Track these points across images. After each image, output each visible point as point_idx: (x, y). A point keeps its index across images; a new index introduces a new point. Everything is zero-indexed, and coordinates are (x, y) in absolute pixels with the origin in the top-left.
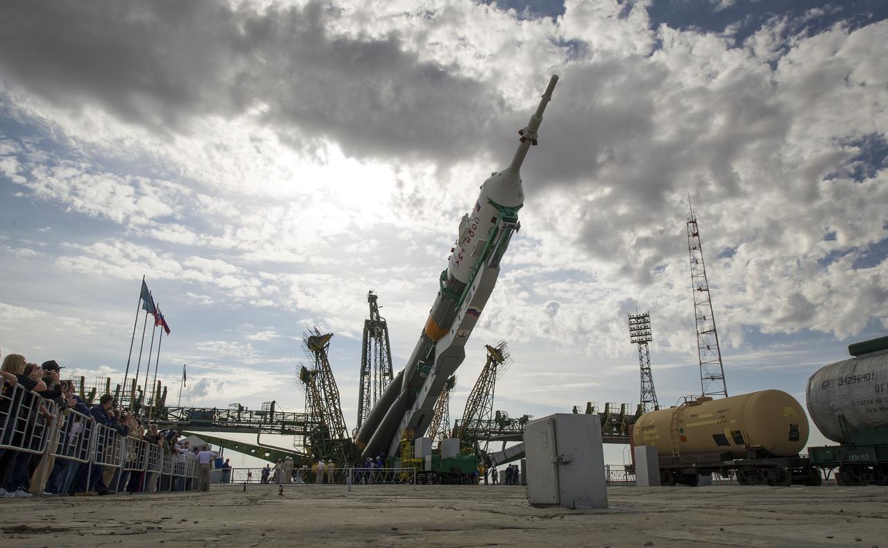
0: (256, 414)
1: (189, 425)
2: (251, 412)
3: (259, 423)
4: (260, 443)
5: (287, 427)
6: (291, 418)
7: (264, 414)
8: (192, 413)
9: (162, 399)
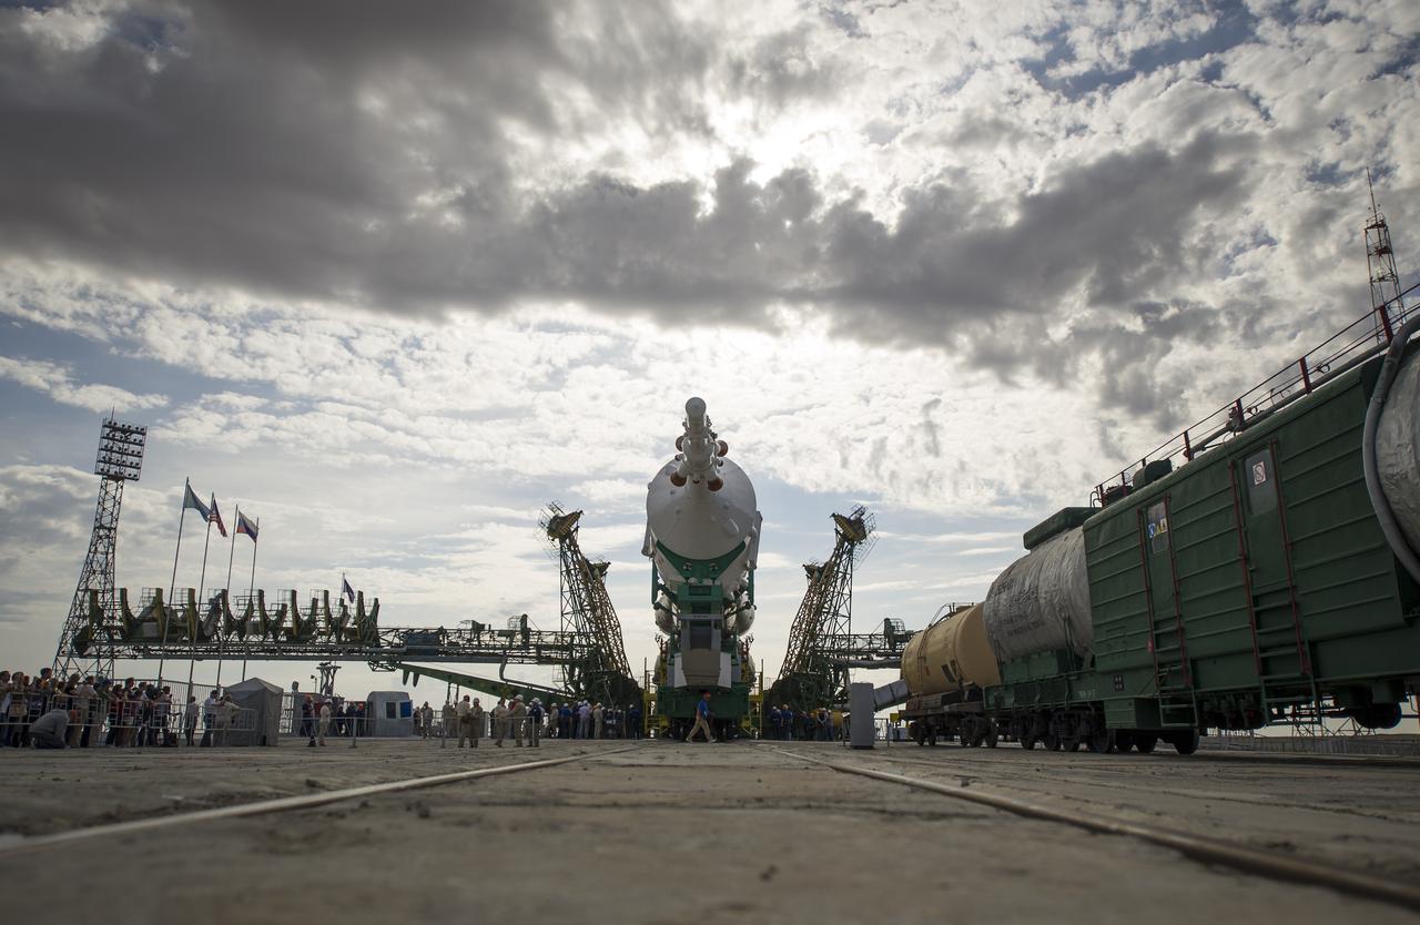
0: (499, 635)
1: (405, 653)
2: (493, 632)
3: (503, 647)
4: (505, 677)
5: (545, 653)
6: (550, 639)
7: (509, 634)
8: (410, 635)
9: (370, 617)
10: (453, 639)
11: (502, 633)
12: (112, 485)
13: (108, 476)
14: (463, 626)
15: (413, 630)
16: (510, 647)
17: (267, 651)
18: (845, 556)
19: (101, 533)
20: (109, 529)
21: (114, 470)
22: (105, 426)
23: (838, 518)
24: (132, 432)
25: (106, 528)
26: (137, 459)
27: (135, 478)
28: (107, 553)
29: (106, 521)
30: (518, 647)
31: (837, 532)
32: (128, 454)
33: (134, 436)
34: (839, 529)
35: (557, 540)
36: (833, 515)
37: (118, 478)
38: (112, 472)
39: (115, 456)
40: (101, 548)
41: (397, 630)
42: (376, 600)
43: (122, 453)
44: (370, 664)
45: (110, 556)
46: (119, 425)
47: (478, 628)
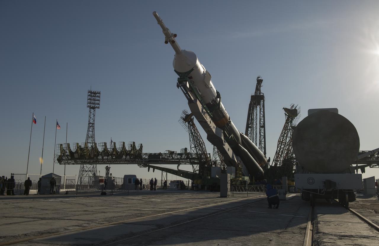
1: (149, 161)
2: (176, 154)
3: (179, 159)
4: (179, 169)
5: (192, 160)
6: (194, 156)
7: (181, 154)
8: (150, 155)
9: (139, 150)
10: (164, 156)
11: (179, 154)
12: (92, 110)
13: (91, 108)
14: (166, 152)
15: (151, 154)
16: (181, 159)
17: (109, 161)
18: (289, 123)
19: (90, 125)
20: (93, 124)
21: (92, 105)
22: (89, 92)
23: (286, 110)
24: (96, 93)
25: (91, 124)
26: (99, 102)
27: (98, 108)
28: (93, 131)
29: (91, 121)
30: (184, 159)
31: (286, 114)
32: (96, 100)
33: (97, 95)
34: (286, 113)
35: (187, 123)
36: (284, 108)
37: (94, 108)
38: (92, 106)
39: (92, 101)
40: (91, 130)
41: (147, 154)
42: (141, 144)
43: (95, 100)
44: (138, 165)
45: (93, 132)
46: (93, 92)
47: (172, 153)
